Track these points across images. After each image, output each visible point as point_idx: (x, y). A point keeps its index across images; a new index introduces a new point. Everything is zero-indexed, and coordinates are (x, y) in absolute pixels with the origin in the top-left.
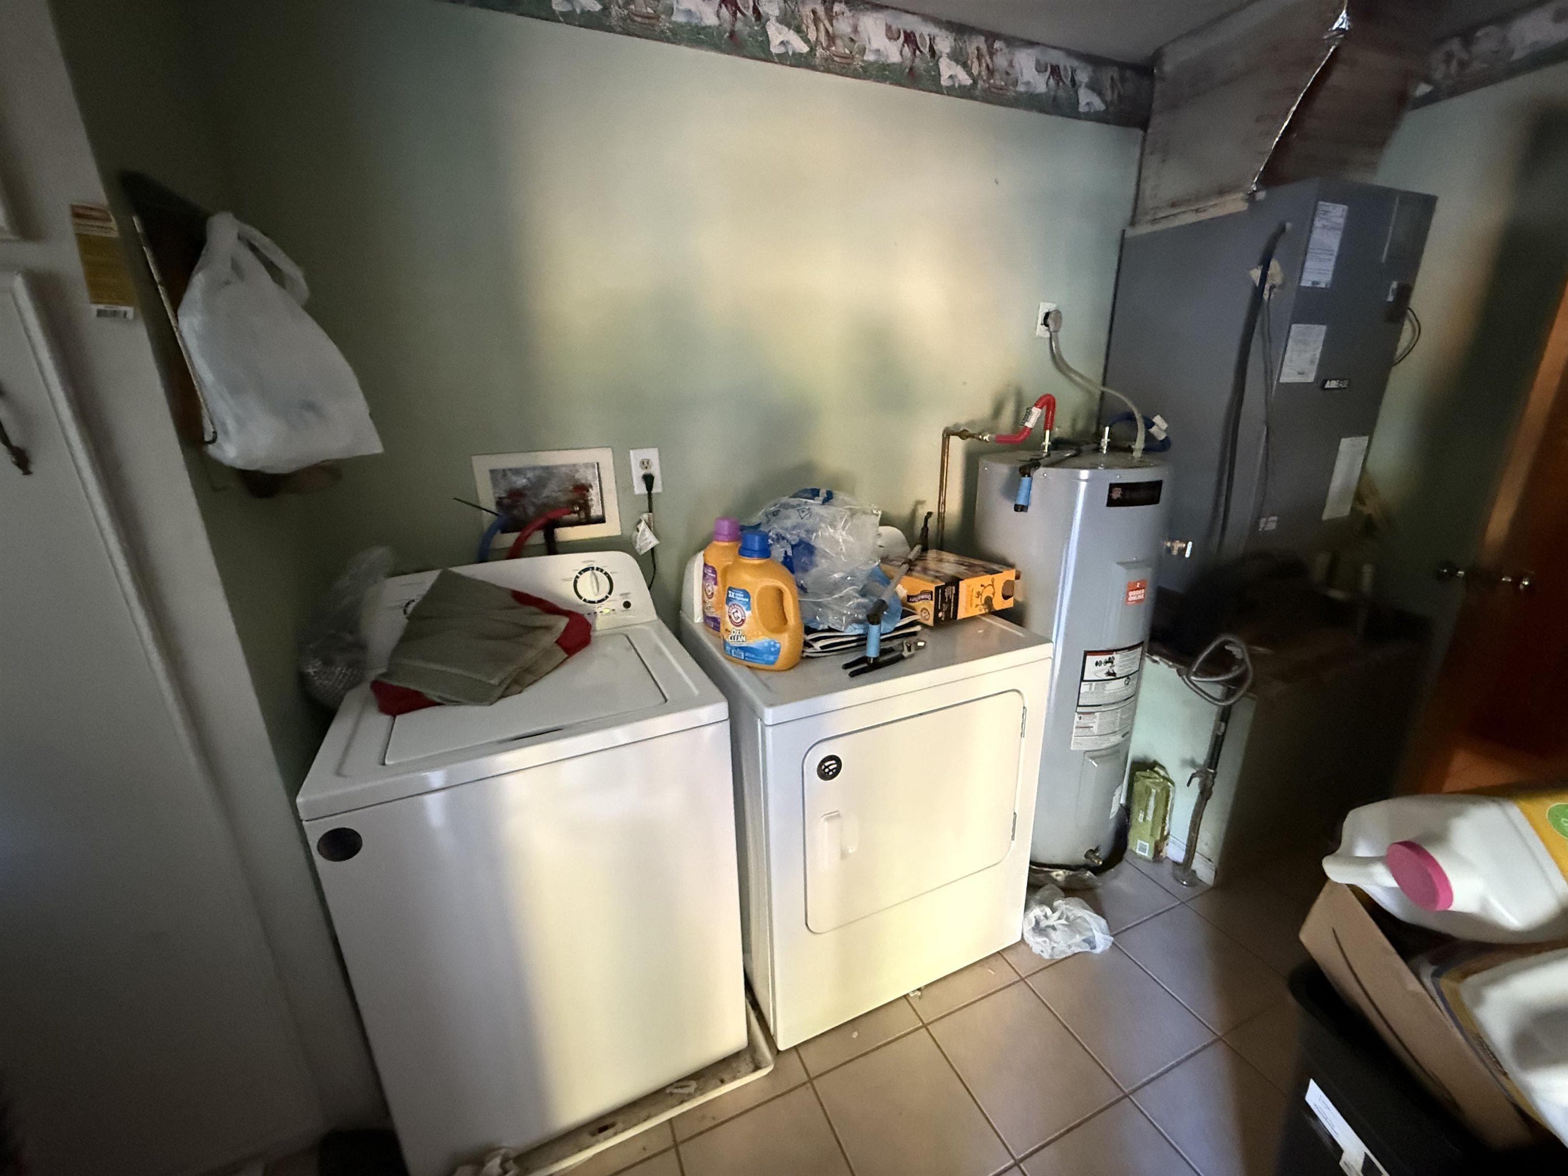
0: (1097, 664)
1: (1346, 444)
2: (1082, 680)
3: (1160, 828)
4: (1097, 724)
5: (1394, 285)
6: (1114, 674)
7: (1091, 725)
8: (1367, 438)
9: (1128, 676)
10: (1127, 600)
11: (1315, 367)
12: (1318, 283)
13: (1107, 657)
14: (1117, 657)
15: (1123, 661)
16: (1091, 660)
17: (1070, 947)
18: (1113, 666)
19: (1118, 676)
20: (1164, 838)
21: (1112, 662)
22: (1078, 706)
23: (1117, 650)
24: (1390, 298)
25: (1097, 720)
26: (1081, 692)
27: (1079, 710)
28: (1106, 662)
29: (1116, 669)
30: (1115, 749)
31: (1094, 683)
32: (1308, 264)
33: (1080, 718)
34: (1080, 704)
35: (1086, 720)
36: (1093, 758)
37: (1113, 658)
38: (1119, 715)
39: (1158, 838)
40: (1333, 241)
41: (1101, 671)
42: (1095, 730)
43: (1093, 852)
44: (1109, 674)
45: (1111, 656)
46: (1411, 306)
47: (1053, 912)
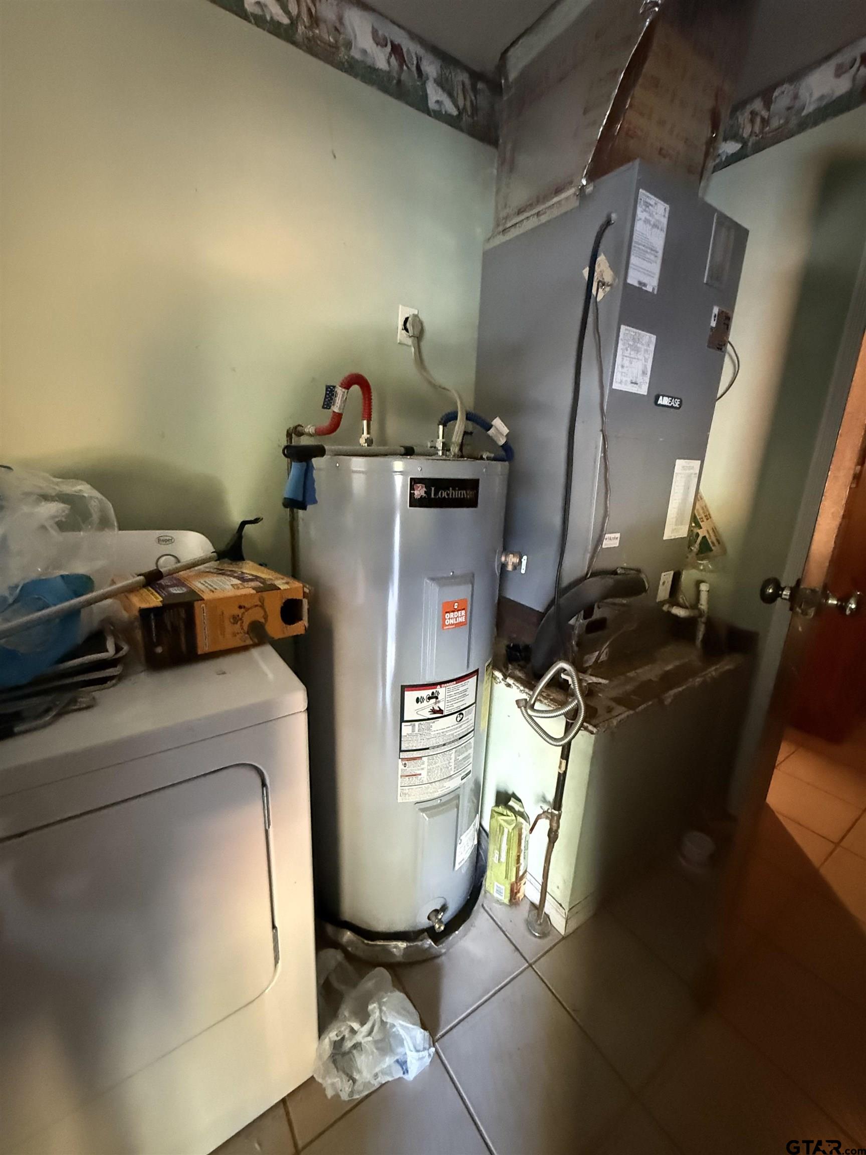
0: (418, 700)
1: (680, 464)
2: (402, 720)
3: (514, 869)
4: (426, 770)
5: (716, 310)
6: (441, 711)
7: (418, 772)
8: (699, 462)
9: (460, 712)
10: (444, 625)
11: (647, 379)
12: (645, 285)
13: (429, 692)
14: (442, 691)
15: (450, 696)
16: (410, 696)
17: (376, 1076)
18: (436, 703)
19: (445, 713)
20: (519, 879)
21: (437, 698)
22: (401, 751)
23: (441, 684)
24: (713, 324)
25: (425, 766)
26: (403, 734)
27: (403, 755)
28: (430, 698)
29: (442, 705)
30: (452, 796)
31: (417, 723)
32: (634, 260)
33: (405, 765)
34: (403, 748)
35: (412, 767)
36: (423, 810)
37: (438, 693)
38: (453, 756)
39: (513, 879)
40: (658, 240)
41: (423, 709)
42: (424, 777)
43: (437, 912)
44: (434, 711)
45: (434, 690)
46: (730, 339)
47: (363, 1024)
